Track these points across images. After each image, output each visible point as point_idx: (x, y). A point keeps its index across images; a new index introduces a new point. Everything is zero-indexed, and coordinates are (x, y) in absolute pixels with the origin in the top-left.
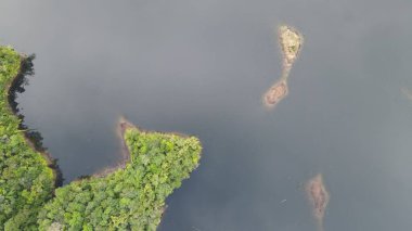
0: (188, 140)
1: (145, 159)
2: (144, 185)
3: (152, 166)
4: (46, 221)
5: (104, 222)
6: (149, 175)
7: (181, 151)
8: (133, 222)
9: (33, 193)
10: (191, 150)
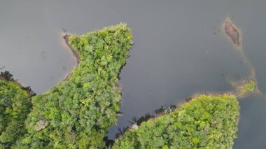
0: (118, 26)
1: (89, 48)
2: (97, 70)
3: (97, 51)
4: (31, 124)
5: (76, 105)
6: (98, 61)
7: (115, 34)
8: (98, 99)
9: (15, 109)
10: (123, 32)
